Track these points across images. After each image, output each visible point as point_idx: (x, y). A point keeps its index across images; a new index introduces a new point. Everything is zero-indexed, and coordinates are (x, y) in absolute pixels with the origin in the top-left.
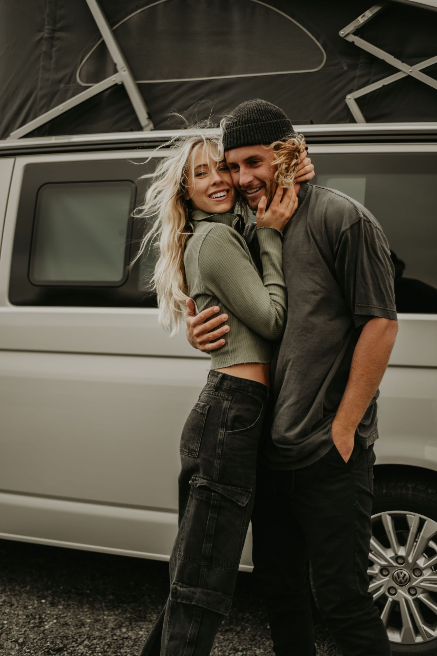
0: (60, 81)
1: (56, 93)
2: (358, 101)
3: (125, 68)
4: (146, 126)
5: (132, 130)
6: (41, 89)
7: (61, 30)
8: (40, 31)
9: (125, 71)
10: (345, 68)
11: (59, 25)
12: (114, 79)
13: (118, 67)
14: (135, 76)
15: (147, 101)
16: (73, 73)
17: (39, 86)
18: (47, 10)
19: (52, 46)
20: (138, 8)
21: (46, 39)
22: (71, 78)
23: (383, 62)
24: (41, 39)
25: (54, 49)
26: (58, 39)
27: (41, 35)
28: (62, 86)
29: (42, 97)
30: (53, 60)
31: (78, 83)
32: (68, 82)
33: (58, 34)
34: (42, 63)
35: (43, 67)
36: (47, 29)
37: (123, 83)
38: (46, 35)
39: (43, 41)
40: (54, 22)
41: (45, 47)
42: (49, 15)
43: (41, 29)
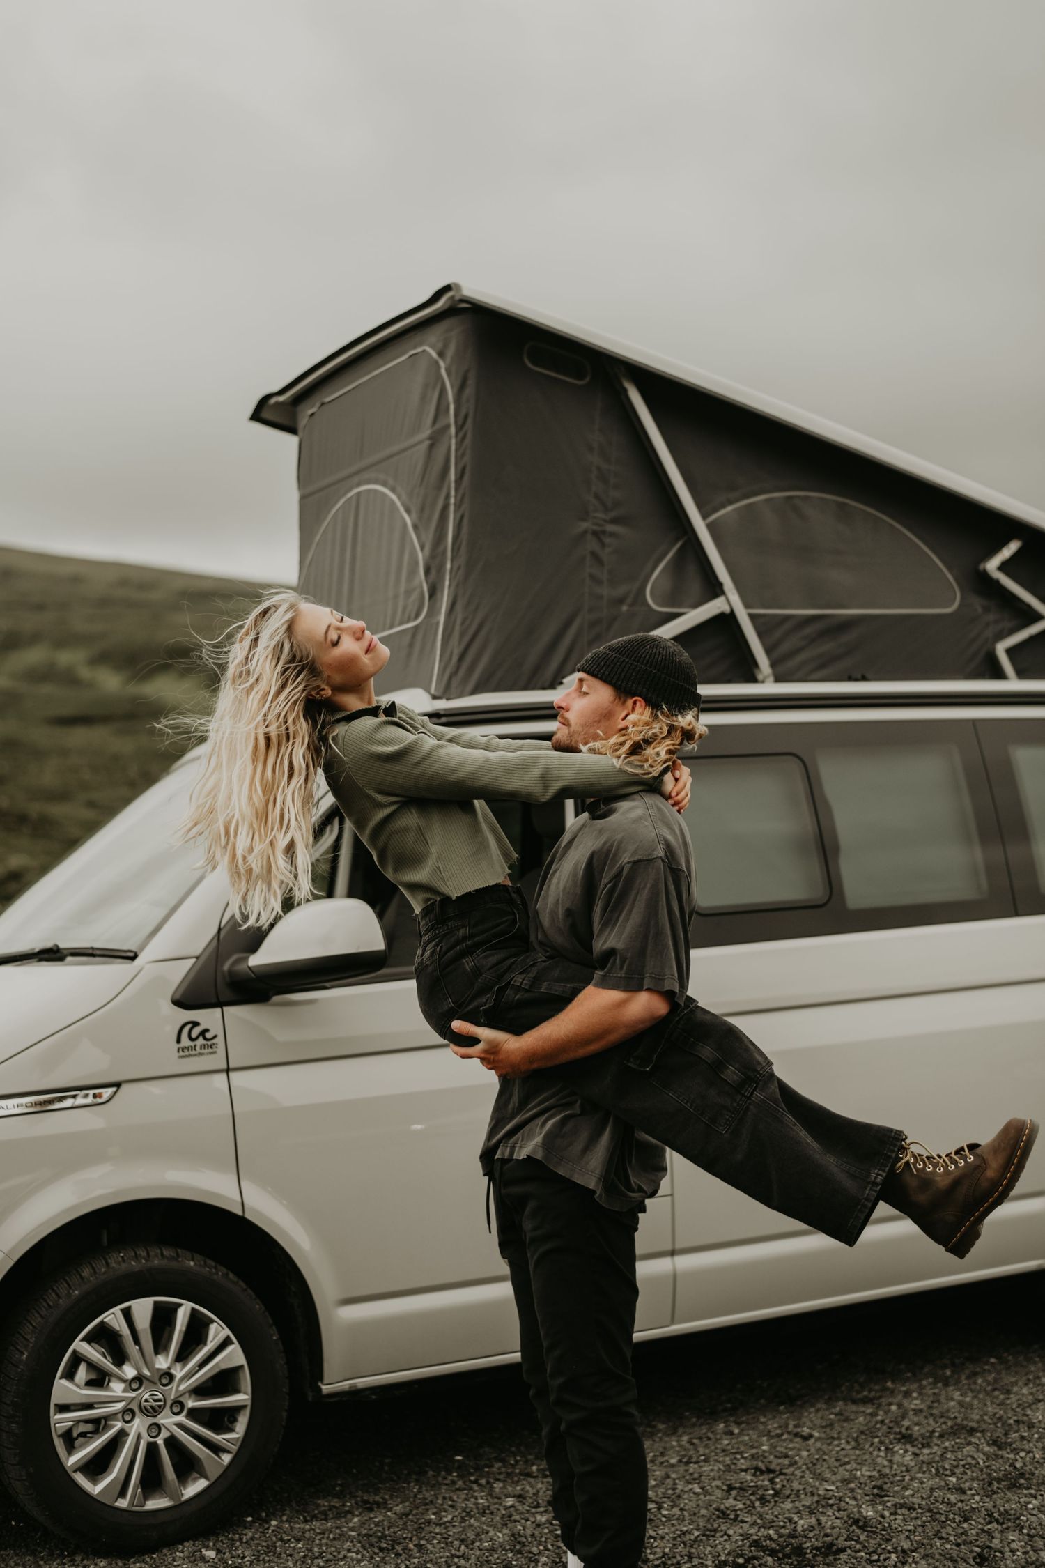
0: (621, 601)
1: (615, 618)
2: (1009, 651)
3: (734, 589)
4: (769, 676)
6: (590, 610)
7: (614, 521)
8: (583, 519)
9: (734, 594)
10: (980, 610)
11: (613, 514)
12: (719, 605)
13: (725, 588)
14: (747, 603)
16: (642, 590)
17: (587, 606)
18: (594, 488)
19: (603, 545)
20: (730, 502)
21: (595, 533)
22: (638, 598)
23: (1029, 606)
24: (585, 532)
25: (607, 550)
26: (612, 534)
27: (584, 525)
28: (624, 608)
29: (594, 624)
30: (606, 567)
31: (648, 605)
32: (633, 604)
33: (611, 528)
34: (588, 570)
35: (592, 577)
36: (595, 518)
37: (732, 614)
38: (595, 528)
39: (589, 536)
40: (606, 509)
41: (592, 544)
42: (597, 497)
43: (584, 515)
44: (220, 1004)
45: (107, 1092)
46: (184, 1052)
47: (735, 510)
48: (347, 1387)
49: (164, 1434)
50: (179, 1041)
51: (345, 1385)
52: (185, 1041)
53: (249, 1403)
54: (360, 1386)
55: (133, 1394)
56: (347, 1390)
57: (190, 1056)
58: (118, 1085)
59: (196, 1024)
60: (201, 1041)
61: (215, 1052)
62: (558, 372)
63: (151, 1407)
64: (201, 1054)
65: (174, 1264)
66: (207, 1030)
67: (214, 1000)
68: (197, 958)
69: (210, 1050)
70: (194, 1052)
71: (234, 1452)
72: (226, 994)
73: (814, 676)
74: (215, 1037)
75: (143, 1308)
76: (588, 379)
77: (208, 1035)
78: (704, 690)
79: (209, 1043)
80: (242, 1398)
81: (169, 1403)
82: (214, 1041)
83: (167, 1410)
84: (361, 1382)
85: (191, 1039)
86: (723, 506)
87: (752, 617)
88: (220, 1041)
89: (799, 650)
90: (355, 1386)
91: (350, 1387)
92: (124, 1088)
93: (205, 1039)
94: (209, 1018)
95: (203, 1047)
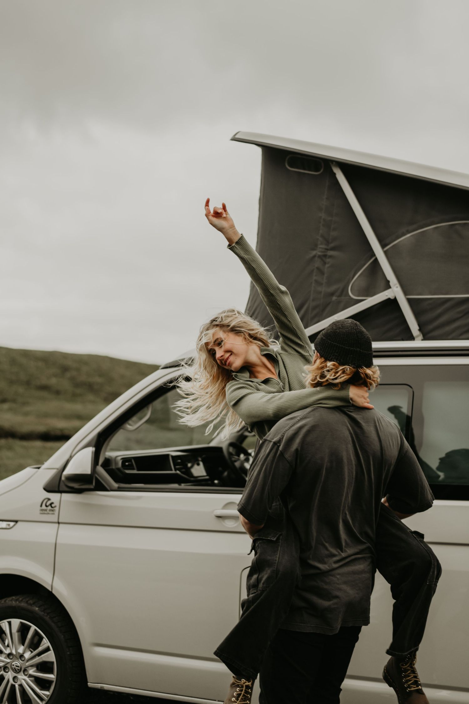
0: (332, 294)
1: (328, 304)
3: (398, 285)
4: (418, 336)
5: (403, 340)
6: (313, 300)
7: (333, 249)
8: (314, 249)
9: (397, 287)
11: (332, 245)
12: (387, 294)
13: (391, 284)
14: (406, 293)
15: (417, 315)
16: (346, 288)
17: (311, 298)
18: (321, 231)
19: (325, 263)
20: (409, 232)
21: (319, 257)
22: (344, 291)
24: (314, 256)
25: (327, 266)
26: (330, 257)
27: (314, 253)
28: (334, 298)
29: (314, 308)
30: (326, 275)
31: (350, 296)
32: (340, 296)
33: (330, 253)
34: (314, 278)
35: (316, 281)
36: (320, 248)
37: (395, 298)
38: (320, 254)
39: (316, 259)
40: (328, 242)
41: (318, 263)
42: (322, 236)
43: (314, 247)
44: (61, 492)
45: (12, 524)
46: (43, 512)
47: (411, 236)
48: (100, 687)
49: (19, 683)
50: (41, 506)
51: (99, 686)
52: (44, 507)
53: (55, 680)
54: (106, 688)
55: (8, 660)
56: (100, 688)
57: (44, 514)
58: (16, 522)
59: (49, 499)
60: (50, 508)
61: (53, 514)
62: (304, 169)
63: (15, 668)
64: (48, 513)
65: (29, 607)
66: (52, 503)
67: (57, 489)
68: (58, 469)
69: (52, 512)
70: (45, 512)
71: (47, 701)
72: (63, 488)
73: (461, 337)
74: (55, 507)
75: (16, 623)
76: (322, 171)
77: (53, 505)
78: (376, 345)
79: (52, 509)
80: (52, 677)
81: (23, 669)
82: (55, 508)
83: (22, 673)
84: (107, 687)
85: (46, 506)
86: (404, 234)
87: (410, 301)
88: (57, 509)
89: (454, 320)
90: (104, 688)
91: (101, 687)
92: (19, 523)
93: (52, 507)
94: (55, 497)
95: (50, 510)
